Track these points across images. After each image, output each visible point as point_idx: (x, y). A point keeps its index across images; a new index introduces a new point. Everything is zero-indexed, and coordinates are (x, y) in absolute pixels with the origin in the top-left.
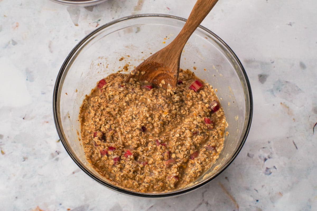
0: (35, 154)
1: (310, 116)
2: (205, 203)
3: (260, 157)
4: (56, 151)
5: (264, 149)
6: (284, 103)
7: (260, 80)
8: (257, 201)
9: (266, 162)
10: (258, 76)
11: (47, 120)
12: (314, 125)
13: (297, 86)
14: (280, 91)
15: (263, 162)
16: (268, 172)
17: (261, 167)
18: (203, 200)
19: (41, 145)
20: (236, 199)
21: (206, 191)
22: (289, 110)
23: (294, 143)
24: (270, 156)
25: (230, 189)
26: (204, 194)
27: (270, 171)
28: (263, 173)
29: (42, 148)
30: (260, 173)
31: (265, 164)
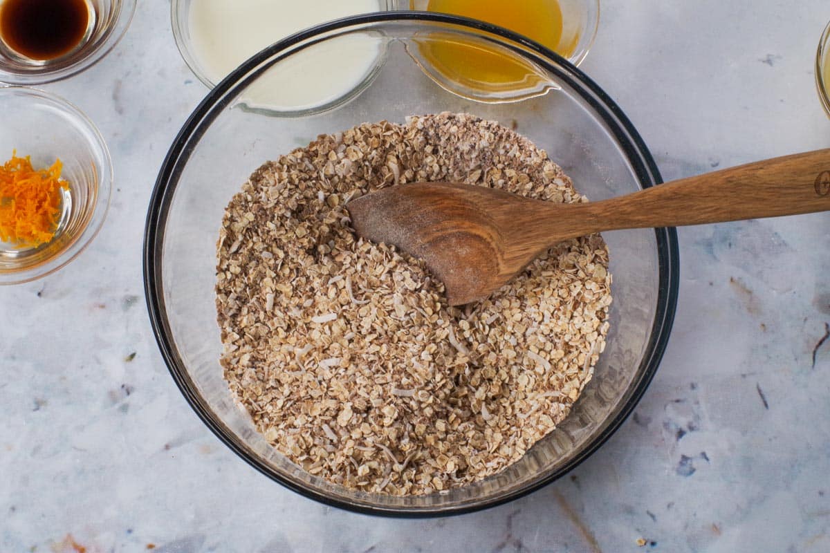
0: (66, 392)
1: (806, 320)
2: (514, 545)
3: (666, 425)
4: (123, 386)
5: (677, 404)
6: (740, 278)
8: (653, 544)
9: (681, 440)
11: (102, 301)
12: (817, 343)
13: (776, 234)
14: (730, 245)
15: (674, 439)
16: (687, 469)
17: (669, 454)
18: (509, 536)
19: (82, 367)
20: (597, 536)
21: (519, 511)
22: (751, 300)
23: (760, 391)
24: (694, 424)
25: (583, 510)
26: (513, 519)
27: (691, 465)
28: (673, 469)
29: (86, 376)
30: (665, 468)
31: (677, 445)
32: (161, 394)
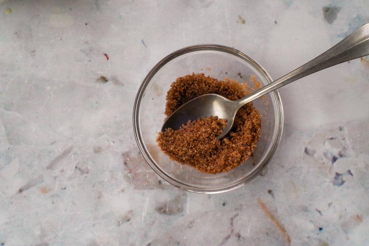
2: (236, 236)
3: (325, 154)
5: (332, 141)
7: (325, 18)
8: (321, 229)
9: (335, 164)
10: (323, 9)
15: (330, 162)
16: (340, 181)
17: (328, 172)
18: (232, 231)
20: (286, 227)
21: (237, 215)
24: (343, 153)
25: (277, 211)
26: (234, 220)
27: (342, 179)
28: (331, 182)
30: (326, 182)
31: (333, 166)
32: (14, 158)
